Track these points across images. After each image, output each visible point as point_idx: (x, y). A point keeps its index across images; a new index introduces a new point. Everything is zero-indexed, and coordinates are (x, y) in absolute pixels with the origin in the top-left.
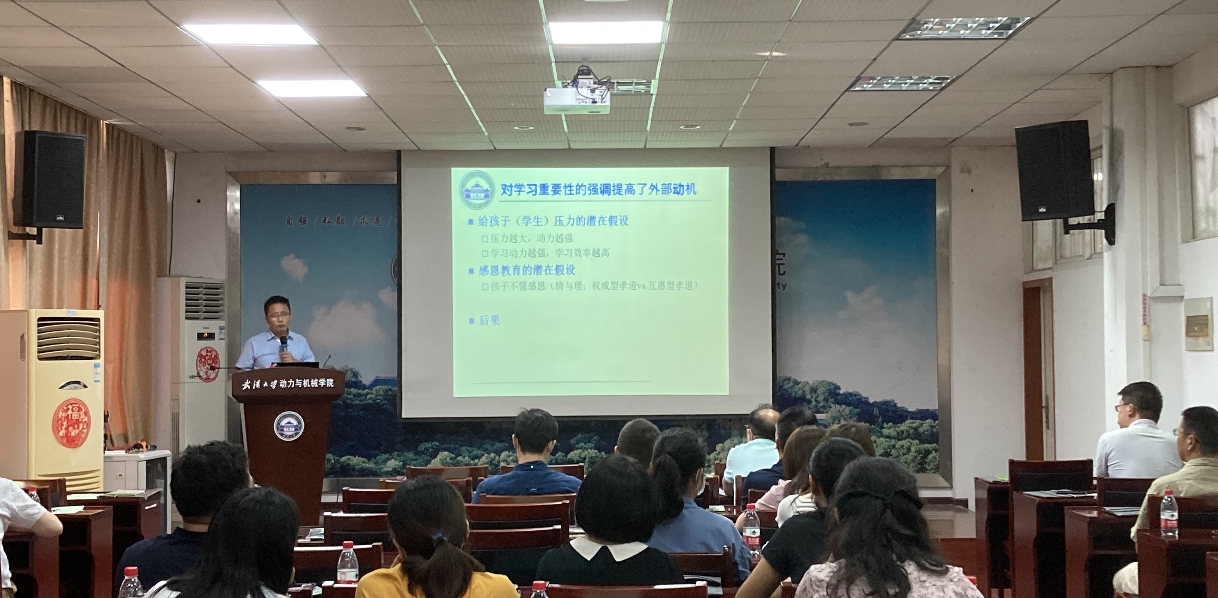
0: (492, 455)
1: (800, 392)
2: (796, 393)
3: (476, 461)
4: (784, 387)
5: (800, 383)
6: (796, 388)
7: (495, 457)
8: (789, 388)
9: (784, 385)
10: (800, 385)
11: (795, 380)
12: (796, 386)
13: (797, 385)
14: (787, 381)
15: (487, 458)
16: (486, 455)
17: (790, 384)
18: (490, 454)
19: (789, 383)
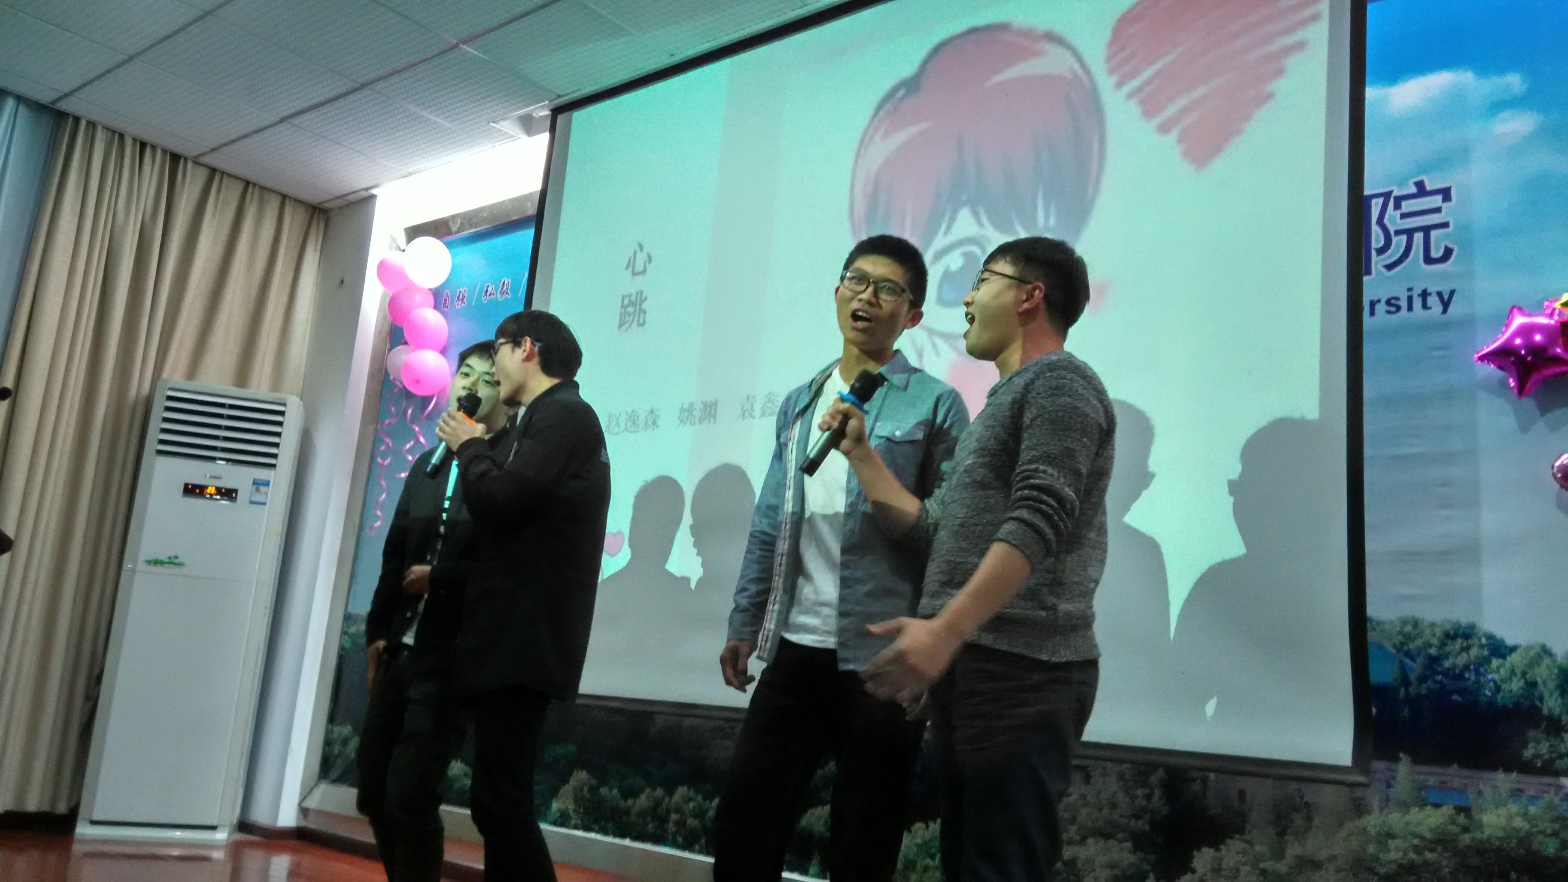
0: (659, 792)
1: (1516, 685)
2: (1498, 689)
3: (630, 802)
4: (1447, 664)
5: (1513, 649)
6: (1497, 670)
7: (663, 798)
8: (1466, 668)
9: (1447, 656)
10: (1514, 658)
11: (1490, 637)
12: (1495, 662)
13: (1503, 656)
14: (1459, 643)
15: (648, 799)
16: (648, 790)
17: (1474, 652)
18: (654, 790)
19: (1466, 649)
